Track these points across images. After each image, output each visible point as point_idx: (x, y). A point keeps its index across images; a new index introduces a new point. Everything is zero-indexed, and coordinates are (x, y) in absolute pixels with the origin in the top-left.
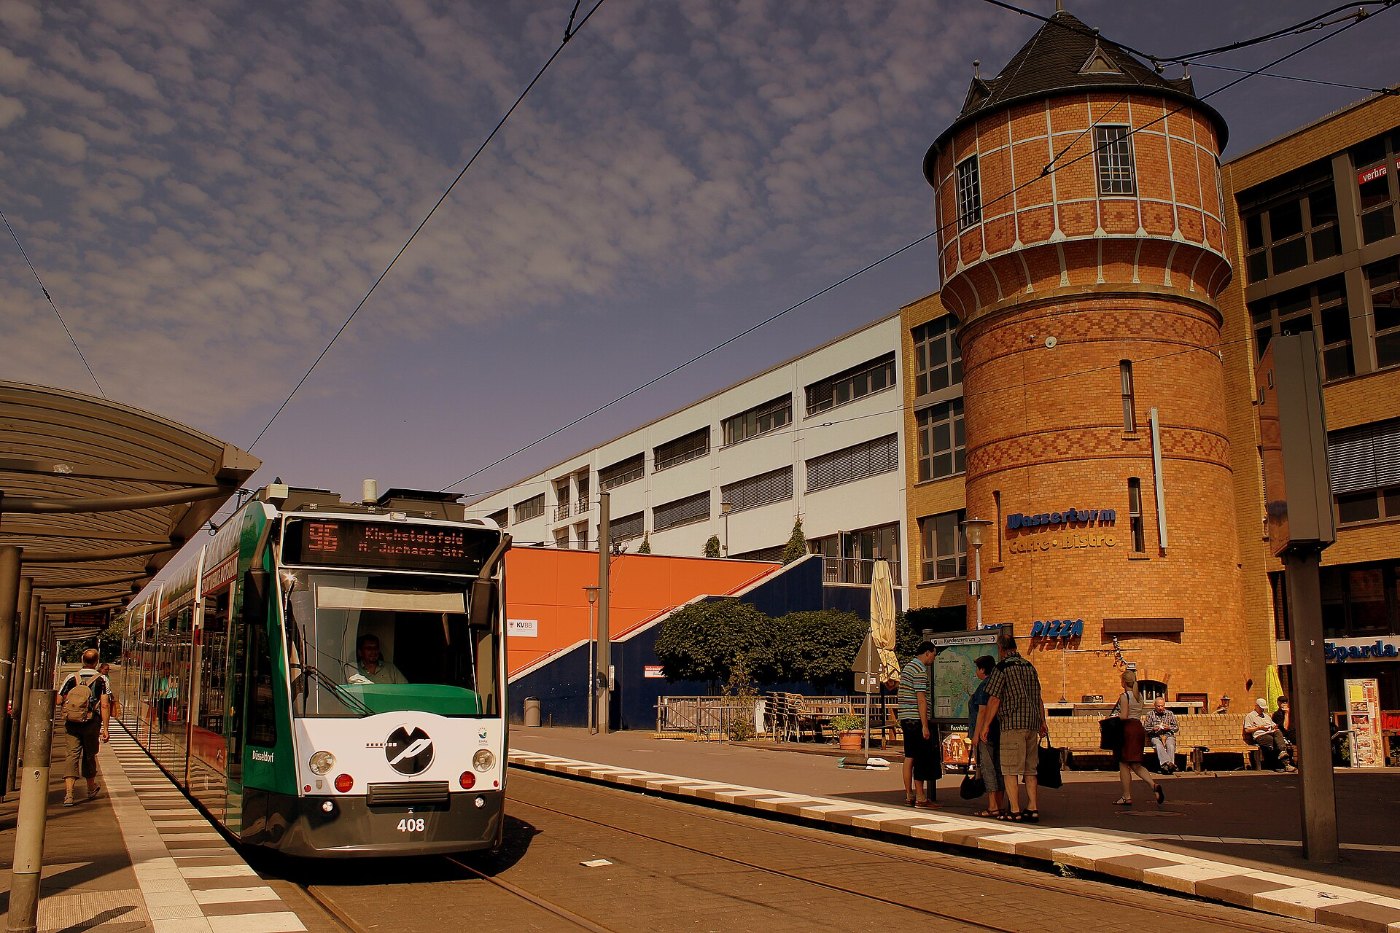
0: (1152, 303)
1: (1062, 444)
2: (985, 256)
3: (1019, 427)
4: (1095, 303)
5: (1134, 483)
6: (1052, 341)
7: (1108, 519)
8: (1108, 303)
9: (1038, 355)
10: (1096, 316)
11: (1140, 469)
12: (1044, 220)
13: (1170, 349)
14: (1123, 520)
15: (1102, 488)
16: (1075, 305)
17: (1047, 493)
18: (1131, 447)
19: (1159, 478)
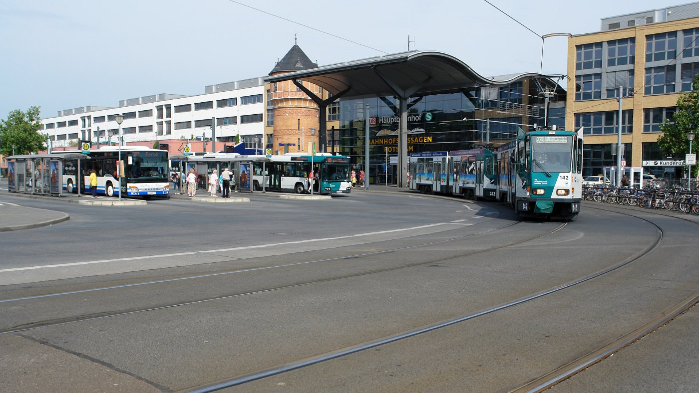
0: (304, 109)
1: (288, 132)
2: (277, 98)
3: (281, 128)
4: (295, 109)
5: (299, 139)
6: (287, 114)
7: (294, 145)
8: (297, 109)
9: (285, 116)
10: (295, 111)
11: (300, 137)
12: (287, 94)
13: (307, 117)
14: (297, 145)
15: (293, 140)
16: (292, 109)
17: (285, 140)
18: (299, 134)
19: (303, 138)
